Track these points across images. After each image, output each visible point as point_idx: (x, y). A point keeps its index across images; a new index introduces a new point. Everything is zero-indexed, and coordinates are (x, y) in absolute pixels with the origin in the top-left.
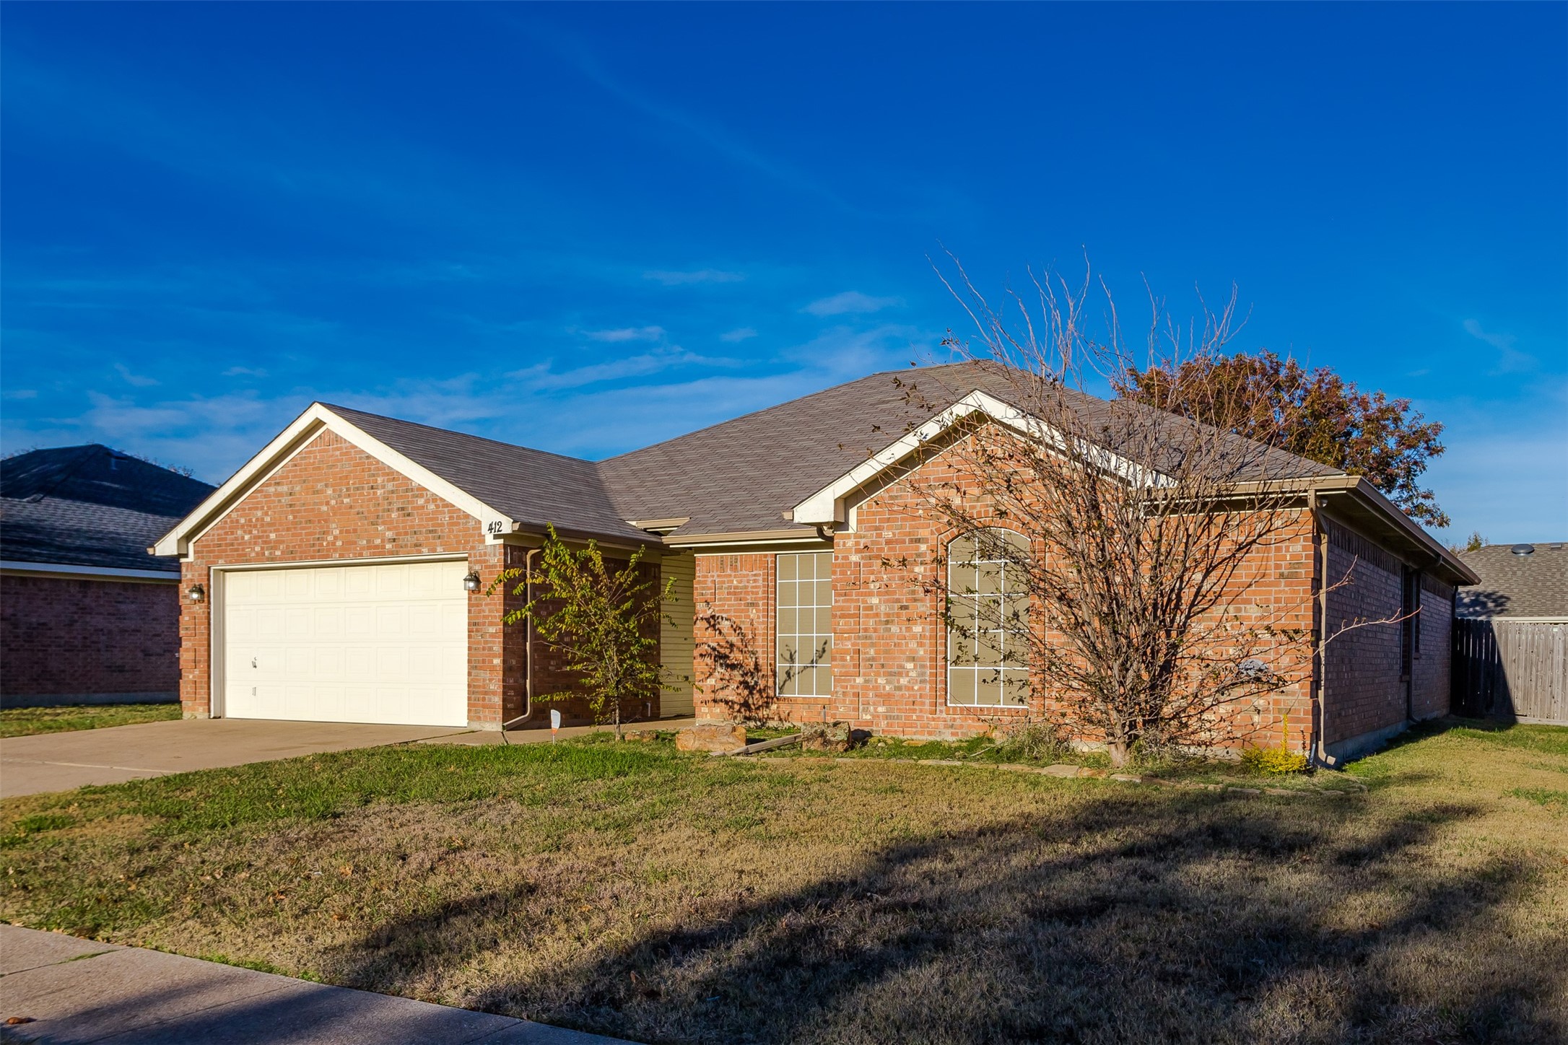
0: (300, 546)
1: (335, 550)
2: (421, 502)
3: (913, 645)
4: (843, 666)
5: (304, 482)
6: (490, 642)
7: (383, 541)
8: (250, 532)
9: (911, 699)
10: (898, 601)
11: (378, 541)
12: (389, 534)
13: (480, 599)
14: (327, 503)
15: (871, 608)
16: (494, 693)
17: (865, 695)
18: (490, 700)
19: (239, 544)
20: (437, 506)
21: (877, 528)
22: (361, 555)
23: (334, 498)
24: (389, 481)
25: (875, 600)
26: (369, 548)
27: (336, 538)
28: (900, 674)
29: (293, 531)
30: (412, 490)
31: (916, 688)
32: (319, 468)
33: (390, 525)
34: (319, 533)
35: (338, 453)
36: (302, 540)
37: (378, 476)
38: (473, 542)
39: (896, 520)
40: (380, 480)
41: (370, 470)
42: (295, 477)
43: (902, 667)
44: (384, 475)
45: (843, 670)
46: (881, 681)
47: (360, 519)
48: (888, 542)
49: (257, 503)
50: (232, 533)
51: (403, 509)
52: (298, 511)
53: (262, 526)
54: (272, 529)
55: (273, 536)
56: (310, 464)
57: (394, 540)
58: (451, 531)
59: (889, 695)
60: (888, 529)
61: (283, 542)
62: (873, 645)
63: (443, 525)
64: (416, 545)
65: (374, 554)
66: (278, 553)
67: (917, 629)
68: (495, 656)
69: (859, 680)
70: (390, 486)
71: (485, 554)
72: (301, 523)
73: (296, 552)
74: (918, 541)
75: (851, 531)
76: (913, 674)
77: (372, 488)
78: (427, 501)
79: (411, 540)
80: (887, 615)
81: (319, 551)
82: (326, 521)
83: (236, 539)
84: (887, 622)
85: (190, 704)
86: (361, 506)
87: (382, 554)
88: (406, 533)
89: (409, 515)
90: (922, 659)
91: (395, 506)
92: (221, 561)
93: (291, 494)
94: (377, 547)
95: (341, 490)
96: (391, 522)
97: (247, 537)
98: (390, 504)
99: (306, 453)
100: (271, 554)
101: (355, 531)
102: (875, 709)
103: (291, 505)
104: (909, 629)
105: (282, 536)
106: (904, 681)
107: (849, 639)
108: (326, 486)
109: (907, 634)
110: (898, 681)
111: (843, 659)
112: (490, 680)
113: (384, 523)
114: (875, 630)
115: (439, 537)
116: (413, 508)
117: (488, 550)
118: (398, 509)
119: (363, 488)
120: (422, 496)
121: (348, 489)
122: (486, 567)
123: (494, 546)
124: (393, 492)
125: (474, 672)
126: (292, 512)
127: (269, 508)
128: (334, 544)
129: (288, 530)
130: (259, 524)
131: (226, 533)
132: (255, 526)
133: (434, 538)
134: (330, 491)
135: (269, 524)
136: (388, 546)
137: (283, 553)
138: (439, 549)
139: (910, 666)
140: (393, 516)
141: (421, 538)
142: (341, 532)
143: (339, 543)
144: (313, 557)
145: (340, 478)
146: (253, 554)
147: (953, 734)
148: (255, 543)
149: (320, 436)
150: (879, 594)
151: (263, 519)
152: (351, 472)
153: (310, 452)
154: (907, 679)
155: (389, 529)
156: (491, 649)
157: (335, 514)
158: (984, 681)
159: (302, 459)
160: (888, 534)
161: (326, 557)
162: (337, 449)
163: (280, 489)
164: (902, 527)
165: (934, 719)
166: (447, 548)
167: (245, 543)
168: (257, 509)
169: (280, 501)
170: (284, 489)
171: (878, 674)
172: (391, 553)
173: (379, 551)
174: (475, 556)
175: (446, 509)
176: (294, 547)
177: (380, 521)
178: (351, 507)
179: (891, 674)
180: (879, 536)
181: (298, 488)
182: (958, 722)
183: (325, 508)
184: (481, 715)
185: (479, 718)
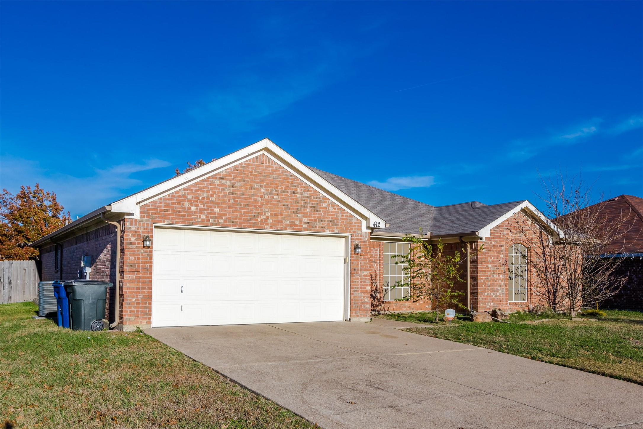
0: (240, 219)
1: (267, 224)
2: (325, 205)
3: (500, 281)
4: (482, 289)
5: (244, 181)
6: (364, 279)
7: (301, 222)
8: (197, 205)
9: (500, 300)
10: (496, 266)
11: (298, 223)
12: (305, 220)
13: (358, 257)
14: (261, 196)
15: (488, 268)
16: (367, 303)
17: (487, 299)
18: (365, 307)
19: (186, 212)
20: (335, 209)
21: (490, 241)
22: (286, 229)
23: (267, 194)
24: (305, 191)
25: (490, 266)
26: (291, 225)
27: (267, 217)
28: (497, 291)
29: (234, 209)
30: (320, 198)
31: (501, 296)
32: (256, 175)
33: (305, 214)
34: (255, 213)
35: (270, 169)
36: (241, 215)
37: (298, 186)
38: (355, 229)
39: (495, 238)
40: (299, 189)
41: (292, 183)
42: (237, 177)
43: (497, 289)
44: (302, 187)
45: (482, 290)
46: (492, 294)
47: (285, 209)
48: (493, 246)
49: (204, 188)
50: (179, 204)
51: (314, 207)
52: (239, 198)
53: (208, 202)
54: (217, 205)
55: (217, 210)
56: (248, 171)
57: (308, 223)
58: (343, 222)
59: (494, 299)
60: (494, 241)
61: (226, 215)
62: (489, 281)
63: (338, 219)
64: (322, 227)
65: (295, 229)
66: (221, 221)
67: (501, 276)
68: (367, 285)
69: (486, 294)
70: (306, 194)
71: (361, 236)
72: (241, 205)
73: (236, 222)
74: (501, 246)
75: (483, 241)
76: (500, 291)
77: (294, 193)
78: (329, 205)
79: (318, 224)
80: (493, 271)
81: (255, 223)
82: (260, 207)
83: (183, 208)
84: (493, 273)
85: (132, 319)
86: (286, 202)
87: (300, 230)
88: (316, 220)
89: (317, 211)
90: (503, 286)
91: (309, 205)
92: (166, 221)
93: (233, 187)
94: (297, 225)
95: (272, 191)
96: (306, 213)
97: (193, 208)
98: (306, 203)
99: (245, 164)
100: (215, 221)
101: (282, 215)
102: (490, 304)
103: (233, 194)
104: (499, 276)
105: (225, 211)
106: (498, 294)
107: (482, 279)
108: (261, 186)
109: (498, 278)
110: (496, 294)
111: (482, 286)
112: (364, 297)
113: (301, 213)
114: (490, 276)
115: (336, 225)
116: (321, 208)
117: (363, 234)
118: (311, 207)
119: (288, 192)
120: (325, 202)
121: (277, 191)
122: (362, 242)
123: (366, 232)
124: (307, 197)
125: (354, 293)
126: (234, 198)
127: (214, 192)
128: (266, 220)
129: (230, 208)
130: (204, 201)
131: (174, 203)
132: (201, 202)
133: (333, 225)
134: (263, 190)
135: (213, 202)
136: (304, 226)
137: (225, 221)
138: (336, 231)
139: (499, 288)
140: (307, 210)
141: (325, 224)
142: (271, 214)
143: (270, 221)
144: (250, 227)
145: (272, 184)
146: (199, 220)
147: (511, 311)
148: (201, 213)
149: (257, 157)
150: (491, 263)
151: (208, 199)
152: (280, 181)
153: (249, 164)
154: (499, 293)
155: (304, 217)
156: (365, 282)
157: (267, 204)
158: (515, 294)
159: (242, 167)
160: (493, 243)
161: (261, 227)
162: (270, 167)
163: (223, 182)
164: (497, 241)
165: (506, 307)
166: (341, 230)
167: (192, 212)
168: (203, 191)
169: (224, 189)
170: (228, 182)
171: (491, 292)
172: (306, 230)
173: (298, 228)
174: (356, 236)
175: (340, 211)
176: (235, 219)
177: (299, 211)
178: (279, 201)
179: (494, 291)
180: (491, 243)
181: (238, 184)
182: (512, 307)
183: (259, 199)
184: (359, 314)
185: (358, 316)
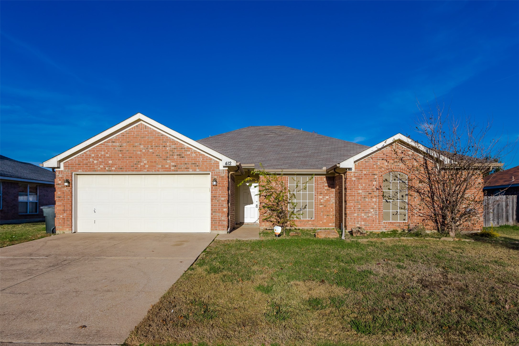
0: (126, 166)
1: (145, 169)
2: (189, 153)
3: (373, 204)
4: (351, 211)
5: (128, 142)
6: (221, 203)
7: (170, 166)
8: (97, 160)
9: (373, 220)
10: (368, 192)
11: (167, 166)
12: (173, 164)
13: (217, 188)
14: (141, 151)
15: (359, 194)
16: (224, 221)
17: (358, 219)
18: (222, 223)
19: (91, 164)
20: (197, 155)
21: (361, 170)
22: (158, 171)
23: (144, 149)
24: (172, 144)
25: (360, 191)
26: (162, 168)
27: (145, 164)
28: (369, 213)
29: (122, 160)
30: (184, 149)
31: (374, 217)
32: (136, 138)
33: (173, 160)
34: (136, 162)
35: (147, 133)
36: (127, 164)
37: (167, 142)
38: (214, 168)
39: (367, 168)
40: (168, 144)
41: (163, 140)
42: (123, 140)
43: (369, 211)
44: (170, 142)
45: (351, 212)
46: (363, 215)
47: (158, 157)
48: (365, 175)
49: (102, 149)
50: (87, 160)
51: (180, 155)
52: (125, 153)
53: (105, 158)
54: (110, 159)
55: (110, 162)
56: (131, 136)
57: (175, 166)
58: (203, 164)
59: (365, 219)
60: (365, 171)
61: (115, 164)
62: (360, 204)
63: (200, 162)
64: (186, 168)
65: (165, 171)
66: (113, 169)
67: (374, 200)
68: (224, 208)
69: (356, 215)
70: (173, 146)
71: (219, 172)
72: (126, 158)
73: (123, 169)
74: (374, 175)
75: (352, 171)
76: (373, 213)
77: (164, 146)
78: (192, 153)
79: (183, 166)
80: (365, 196)
81: (136, 169)
82: (140, 157)
83: (89, 162)
84: (364, 198)
85: (61, 227)
86: (159, 153)
87: (170, 171)
88: (181, 164)
89: (183, 157)
90: (376, 208)
91: (176, 154)
92: (79, 171)
93: (121, 146)
94: (167, 168)
95: (148, 147)
96: (174, 159)
97: (95, 162)
98: (173, 153)
99: (129, 131)
100: (109, 169)
101: (155, 162)
102: (361, 223)
103: (121, 151)
104: (371, 200)
105: (116, 162)
106: (370, 215)
107: (352, 202)
108: (140, 144)
109: (371, 201)
110: (368, 215)
111: (351, 208)
112: (222, 216)
113: (170, 160)
114: (361, 200)
115: (198, 166)
116: (186, 155)
117: (220, 171)
118: (177, 155)
119: (159, 146)
120: (189, 151)
121: (151, 146)
122: (220, 177)
123: (223, 170)
124: (175, 149)
125: (214, 213)
126: (122, 153)
127: (109, 151)
128: (144, 166)
129: (119, 160)
130: (102, 157)
131: (84, 160)
132: (100, 158)
133: (195, 166)
134: (142, 147)
135: (108, 157)
136: (172, 168)
137: (116, 168)
138: (197, 170)
139: (372, 210)
140: (175, 157)
141: (189, 166)
142: (148, 162)
143: (147, 166)
144: (133, 171)
145: (148, 142)
146: (99, 169)
147: (385, 230)
148: (100, 164)
149: (137, 126)
150: (362, 189)
151: (105, 155)
152: (154, 140)
153: (132, 131)
154: (371, 214)
155: (172, 162)
156: (222, 205)
157: (145, 155)
158: (393, 214)
159: (127, 133)
160: (365, 172)
161: (140, 171)
162: (146, 131)
163: (114, 144)
164: (369, 170)
165: (380, 225)
166: (201, 169)
167: (95, 164)
168: (102, 151)
169: (115, 149)
170: (118, 144)
171: (362, 213)
172: (175, 171)
173: (169, 169)
174: (214, 173)
175: (201, 156)
176: (123, 166)
177: (168, 159)
178: (153, 153)
179: (366, 213)
180: (362, 173)
181: (124, 144)
182: (387, 226)
183: (139, 153)
184: (217, 228)
